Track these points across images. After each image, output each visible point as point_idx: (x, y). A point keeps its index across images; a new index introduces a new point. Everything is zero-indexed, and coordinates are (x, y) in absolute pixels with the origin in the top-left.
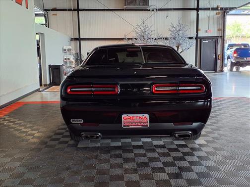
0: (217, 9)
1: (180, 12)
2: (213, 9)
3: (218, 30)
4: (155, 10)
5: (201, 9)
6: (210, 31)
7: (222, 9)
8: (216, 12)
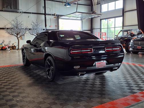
0: (54, 15)
1: (36, 15)
2: (53, 15)
3: (56, 26)
4: (22, 13)
5: (47, 14)
6: (52, 27)
7: (57, 15)
8: (54, 16)
